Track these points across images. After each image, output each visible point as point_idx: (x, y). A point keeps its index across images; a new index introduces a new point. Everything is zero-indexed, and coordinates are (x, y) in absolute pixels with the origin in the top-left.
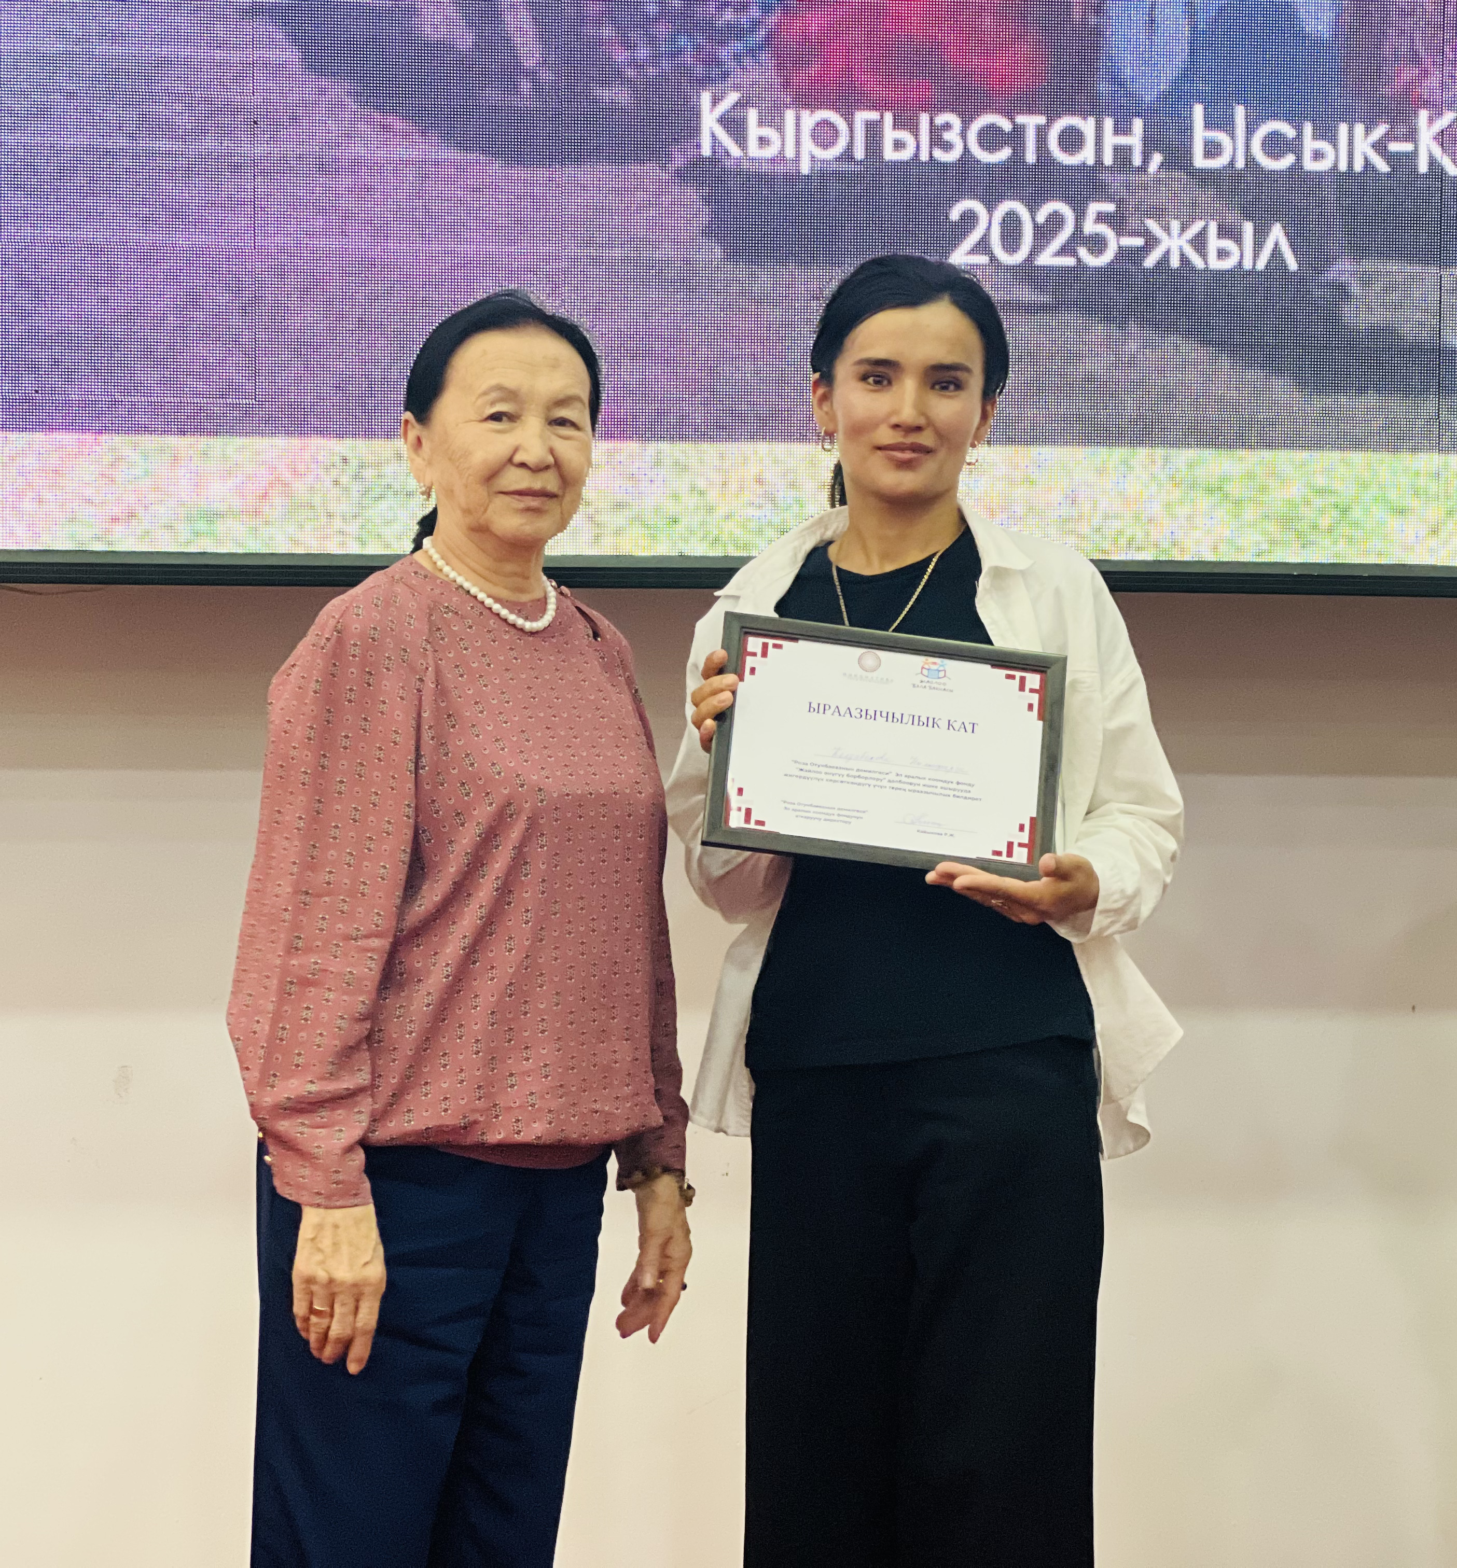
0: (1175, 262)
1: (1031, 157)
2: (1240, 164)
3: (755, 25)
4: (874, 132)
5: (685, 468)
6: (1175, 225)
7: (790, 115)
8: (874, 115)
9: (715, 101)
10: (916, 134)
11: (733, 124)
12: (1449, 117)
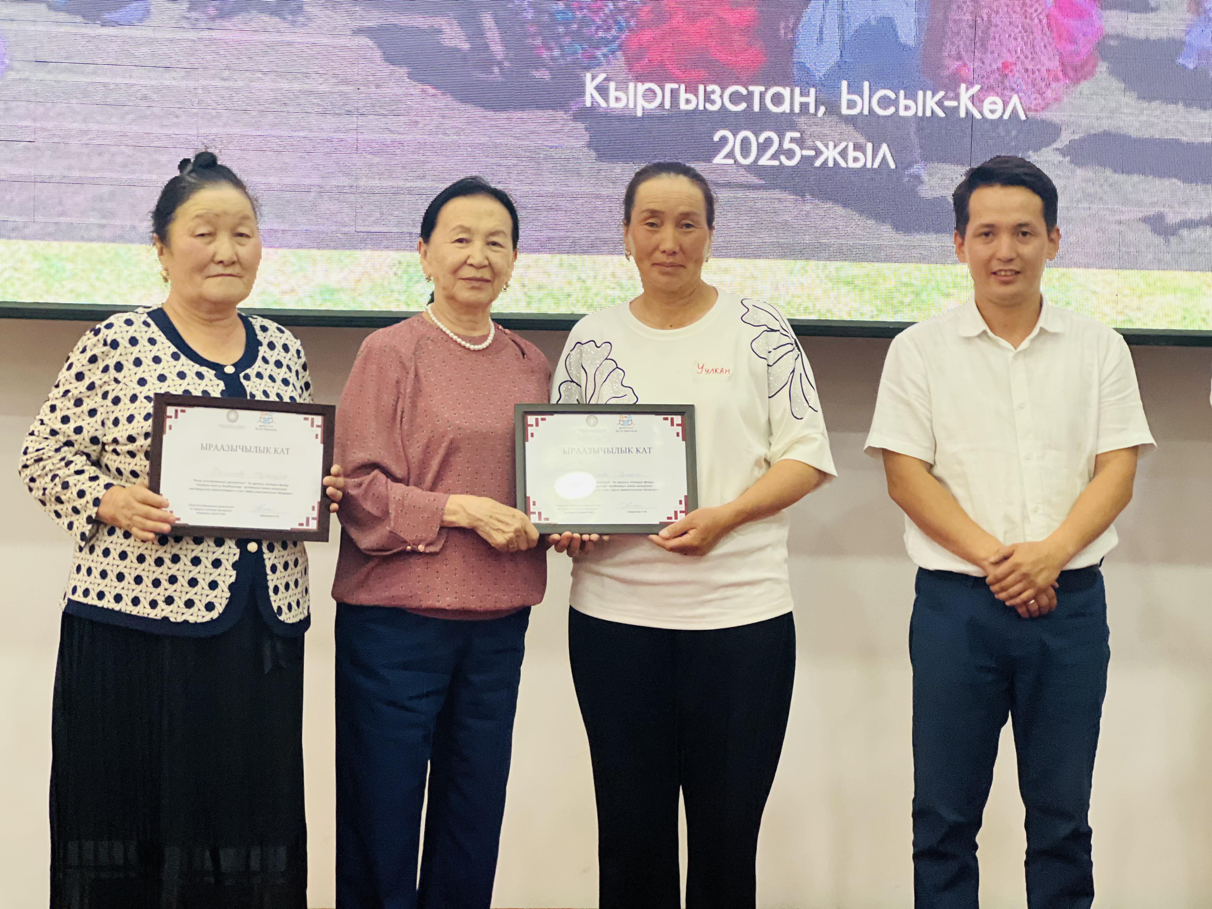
0: (831, 164)
1: (756, 108)
2: (866, 112)
4: (674, 93)
5: (575, 268)
6: (831, 144)
7: (631, 85)
9: (593, 78)
10: (696, 96)
11: (602, 90)
12: (977, 87)
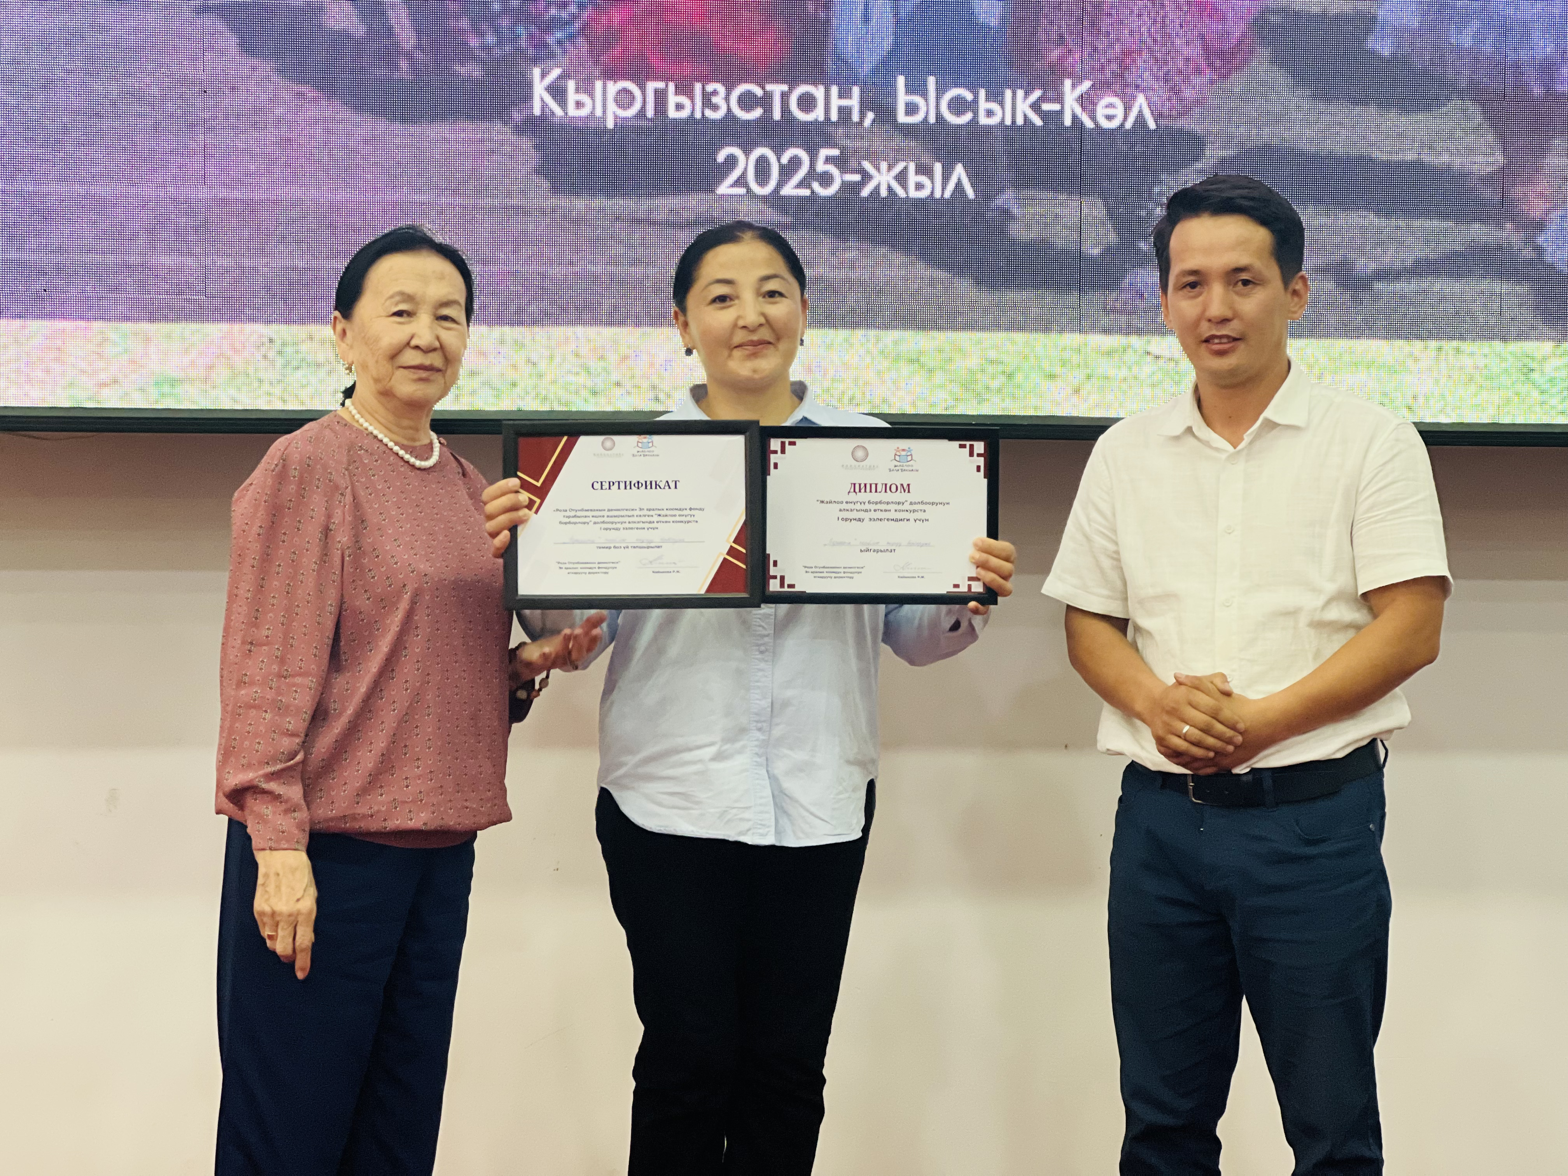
0: (884, 193)
1: (777, 115)
2: (932, 119)
3: (574, 17)
4: (661, 97)
5: (523, 345)
6: (884, 165)
7: (599, 84)
8: (661, 85)
9: (543, 75)
10: (692, 99)
11: (557, 92)
12: (1087, 85)
